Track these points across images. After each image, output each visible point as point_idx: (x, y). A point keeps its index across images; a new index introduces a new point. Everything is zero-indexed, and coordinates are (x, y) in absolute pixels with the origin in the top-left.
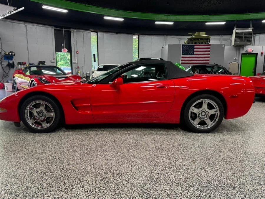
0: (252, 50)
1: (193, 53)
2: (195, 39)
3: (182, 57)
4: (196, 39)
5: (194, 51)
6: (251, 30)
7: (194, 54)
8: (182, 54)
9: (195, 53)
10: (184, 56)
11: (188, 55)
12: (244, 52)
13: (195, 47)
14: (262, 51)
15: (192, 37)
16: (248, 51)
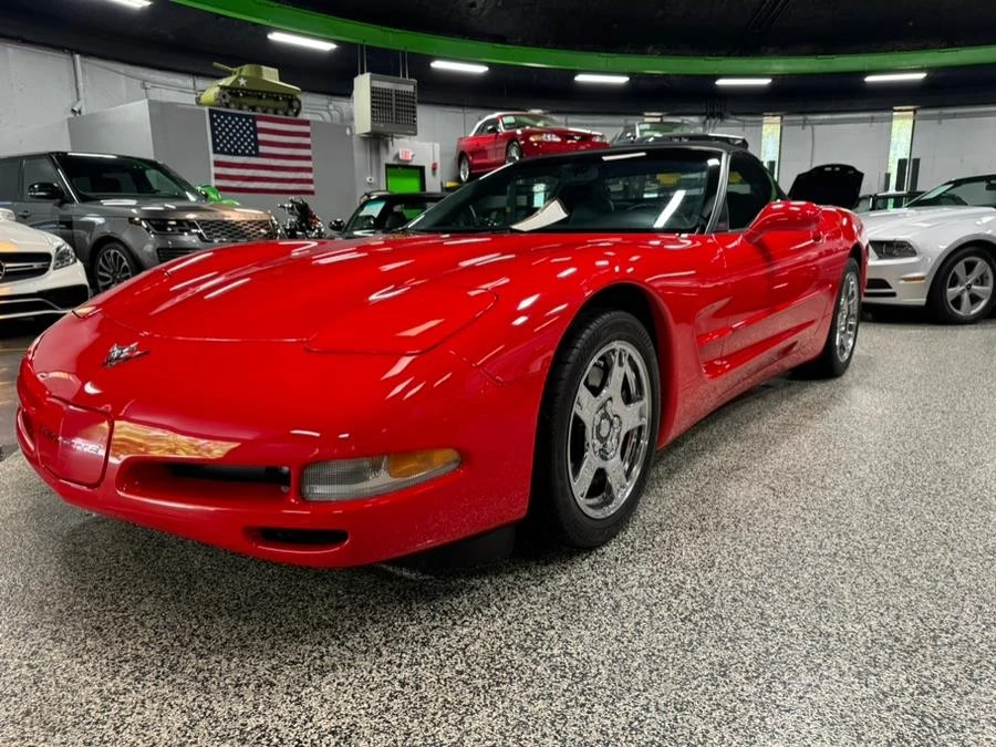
0: (411, 154)
1: (256, 148)
2: (249, 93)
3: (218, 164)
4: (253, 91)
5: (258, 143)
6: (410, 88)
7: (258, 155)
8: (215, 152)
9: (262, 149)
10: (222, 158)
11: (236, 154)
12: (390, 160)
13: (260, 124)
14: (432, 162)
15: (236, 81)
16: (401, 157)
